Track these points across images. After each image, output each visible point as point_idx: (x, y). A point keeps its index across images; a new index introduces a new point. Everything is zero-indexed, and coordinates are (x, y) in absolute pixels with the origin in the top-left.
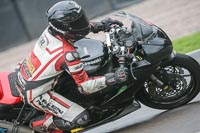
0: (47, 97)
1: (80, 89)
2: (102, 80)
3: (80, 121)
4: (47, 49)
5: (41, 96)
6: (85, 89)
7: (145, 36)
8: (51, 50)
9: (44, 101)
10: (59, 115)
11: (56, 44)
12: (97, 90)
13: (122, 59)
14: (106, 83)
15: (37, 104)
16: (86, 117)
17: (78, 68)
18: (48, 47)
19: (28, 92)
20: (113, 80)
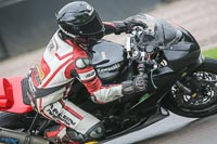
0: (58, 106)
2: (118, 88)
3: (93, 133)
4: (56, 55)
5: (51, 105)
7: (167, 41)
8: (61, 56)
9: (55, 110)
10: (71, 126)
11: (66, 49)
12: (111, 99)
13: (142, 65)
14: (123, 92)
15: (47, 113)
16: (100, 130)
17: (89, 75)
18: (58, 53)
19: (38, 100)
20: (131, 89)
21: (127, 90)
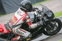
1: (30, 27)
3: (30, 36)
6: (31, 27)
8: (21, 15)
9: (18, 31)
10: (23, 35)
11: (23, 13)
12: (35, 27)
15: (16, 32)
18: (20, 14)
21: (38, 25)
